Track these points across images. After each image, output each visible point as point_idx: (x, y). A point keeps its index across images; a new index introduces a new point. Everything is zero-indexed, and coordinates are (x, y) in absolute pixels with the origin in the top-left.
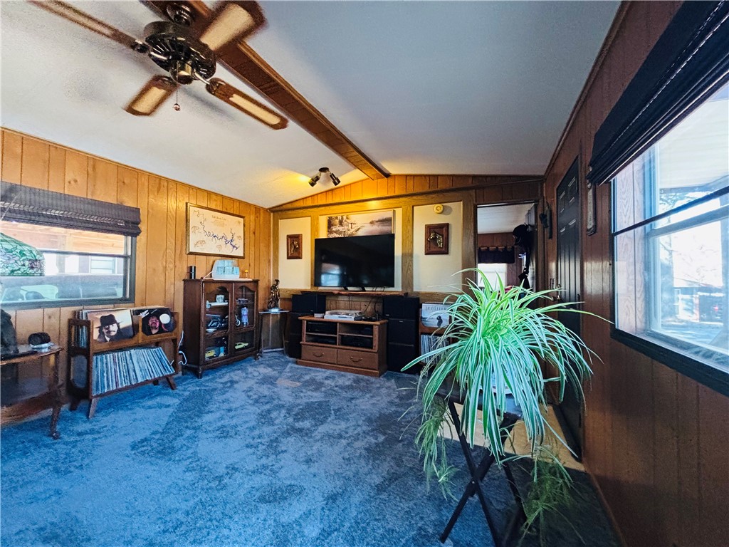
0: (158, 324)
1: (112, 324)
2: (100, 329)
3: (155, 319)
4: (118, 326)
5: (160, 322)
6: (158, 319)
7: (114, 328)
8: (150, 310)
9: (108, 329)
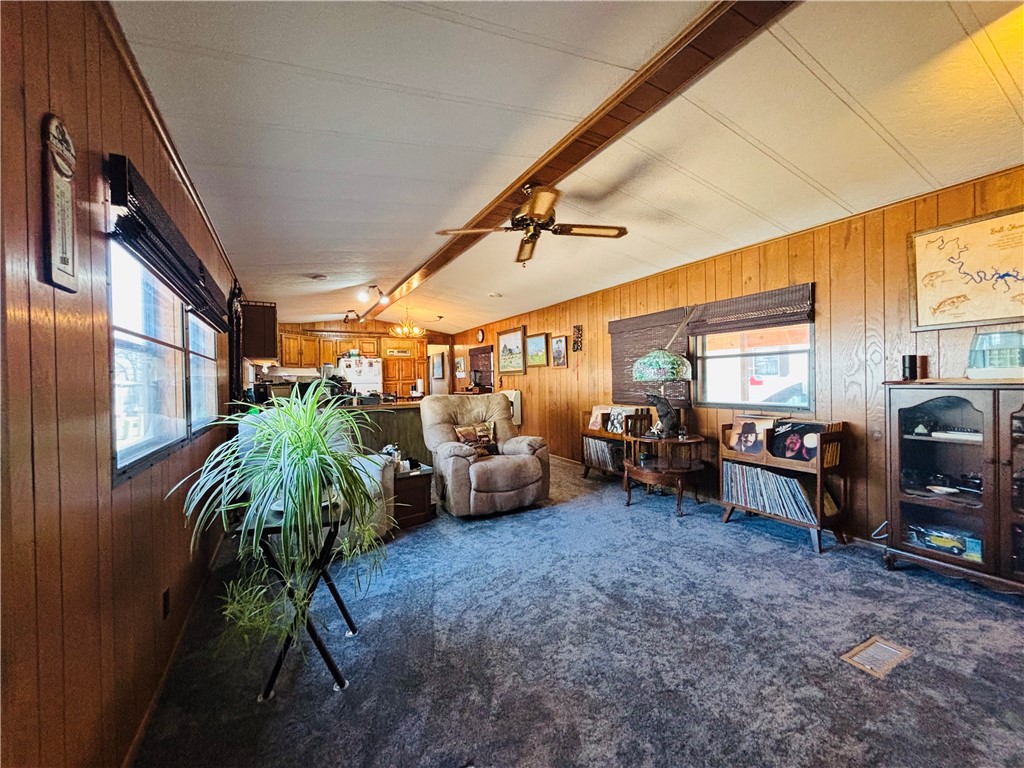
0: (798, 445)
1: (751, 433)
2: (740, 435)
3: (797, 436)
4: (756, 437)
5: (802, 444)
6: (802, 438)
7: (751, 438)
8: (794, 425)
9: (746, 437)
